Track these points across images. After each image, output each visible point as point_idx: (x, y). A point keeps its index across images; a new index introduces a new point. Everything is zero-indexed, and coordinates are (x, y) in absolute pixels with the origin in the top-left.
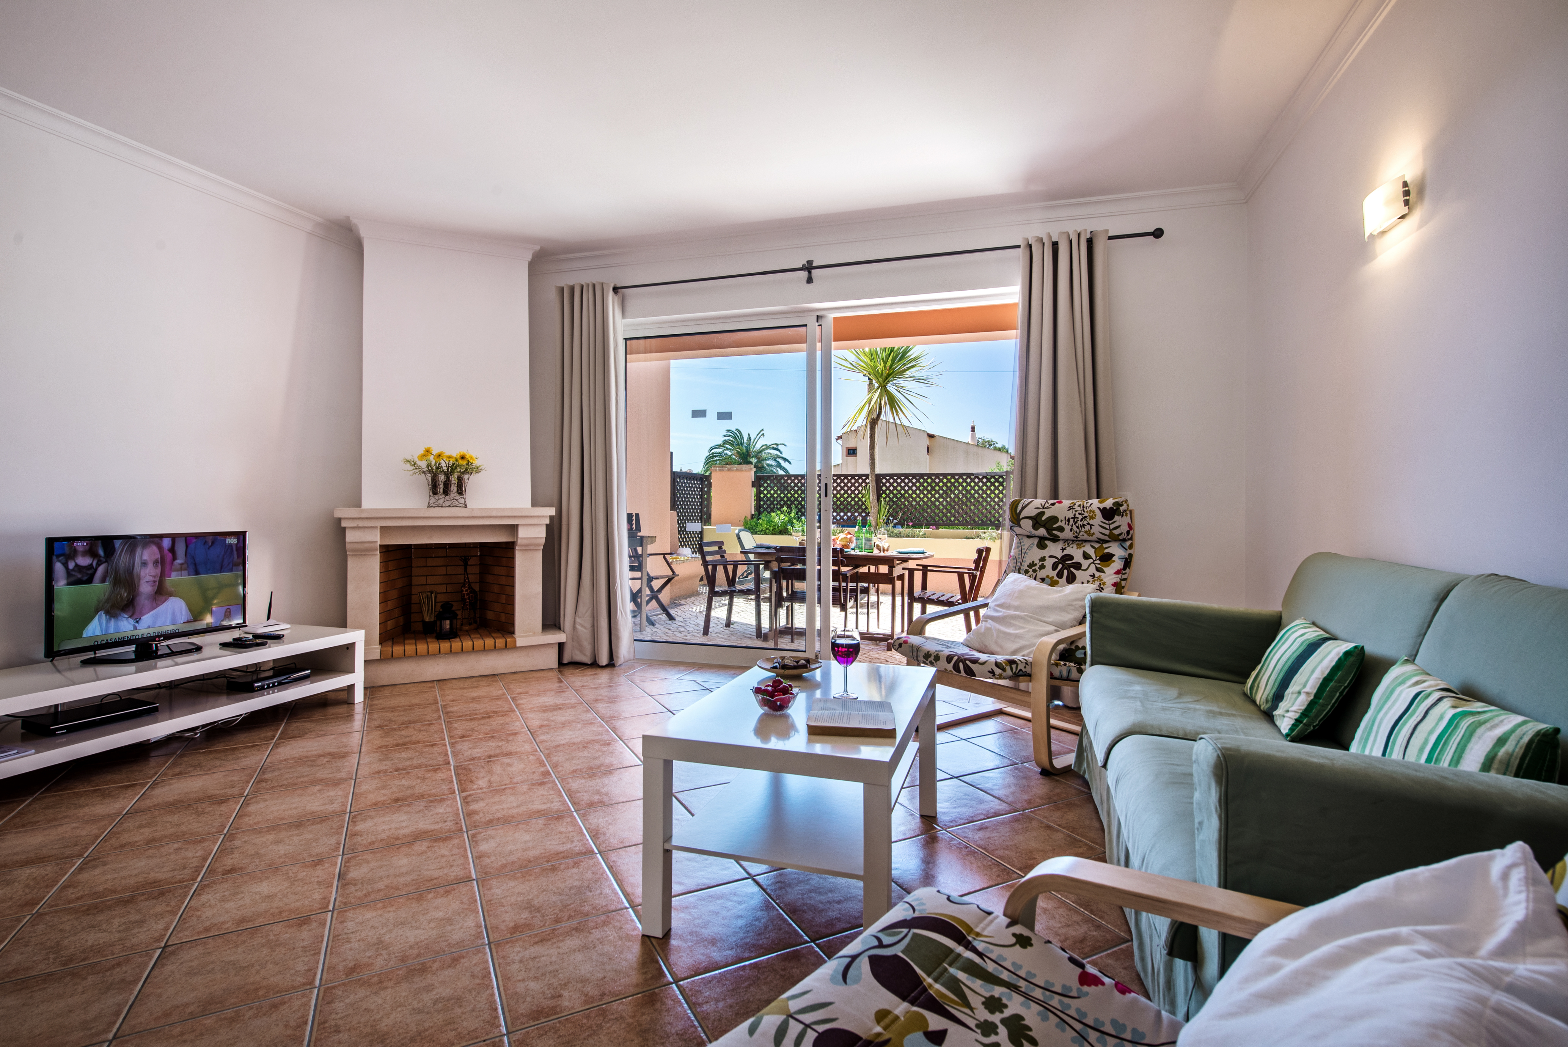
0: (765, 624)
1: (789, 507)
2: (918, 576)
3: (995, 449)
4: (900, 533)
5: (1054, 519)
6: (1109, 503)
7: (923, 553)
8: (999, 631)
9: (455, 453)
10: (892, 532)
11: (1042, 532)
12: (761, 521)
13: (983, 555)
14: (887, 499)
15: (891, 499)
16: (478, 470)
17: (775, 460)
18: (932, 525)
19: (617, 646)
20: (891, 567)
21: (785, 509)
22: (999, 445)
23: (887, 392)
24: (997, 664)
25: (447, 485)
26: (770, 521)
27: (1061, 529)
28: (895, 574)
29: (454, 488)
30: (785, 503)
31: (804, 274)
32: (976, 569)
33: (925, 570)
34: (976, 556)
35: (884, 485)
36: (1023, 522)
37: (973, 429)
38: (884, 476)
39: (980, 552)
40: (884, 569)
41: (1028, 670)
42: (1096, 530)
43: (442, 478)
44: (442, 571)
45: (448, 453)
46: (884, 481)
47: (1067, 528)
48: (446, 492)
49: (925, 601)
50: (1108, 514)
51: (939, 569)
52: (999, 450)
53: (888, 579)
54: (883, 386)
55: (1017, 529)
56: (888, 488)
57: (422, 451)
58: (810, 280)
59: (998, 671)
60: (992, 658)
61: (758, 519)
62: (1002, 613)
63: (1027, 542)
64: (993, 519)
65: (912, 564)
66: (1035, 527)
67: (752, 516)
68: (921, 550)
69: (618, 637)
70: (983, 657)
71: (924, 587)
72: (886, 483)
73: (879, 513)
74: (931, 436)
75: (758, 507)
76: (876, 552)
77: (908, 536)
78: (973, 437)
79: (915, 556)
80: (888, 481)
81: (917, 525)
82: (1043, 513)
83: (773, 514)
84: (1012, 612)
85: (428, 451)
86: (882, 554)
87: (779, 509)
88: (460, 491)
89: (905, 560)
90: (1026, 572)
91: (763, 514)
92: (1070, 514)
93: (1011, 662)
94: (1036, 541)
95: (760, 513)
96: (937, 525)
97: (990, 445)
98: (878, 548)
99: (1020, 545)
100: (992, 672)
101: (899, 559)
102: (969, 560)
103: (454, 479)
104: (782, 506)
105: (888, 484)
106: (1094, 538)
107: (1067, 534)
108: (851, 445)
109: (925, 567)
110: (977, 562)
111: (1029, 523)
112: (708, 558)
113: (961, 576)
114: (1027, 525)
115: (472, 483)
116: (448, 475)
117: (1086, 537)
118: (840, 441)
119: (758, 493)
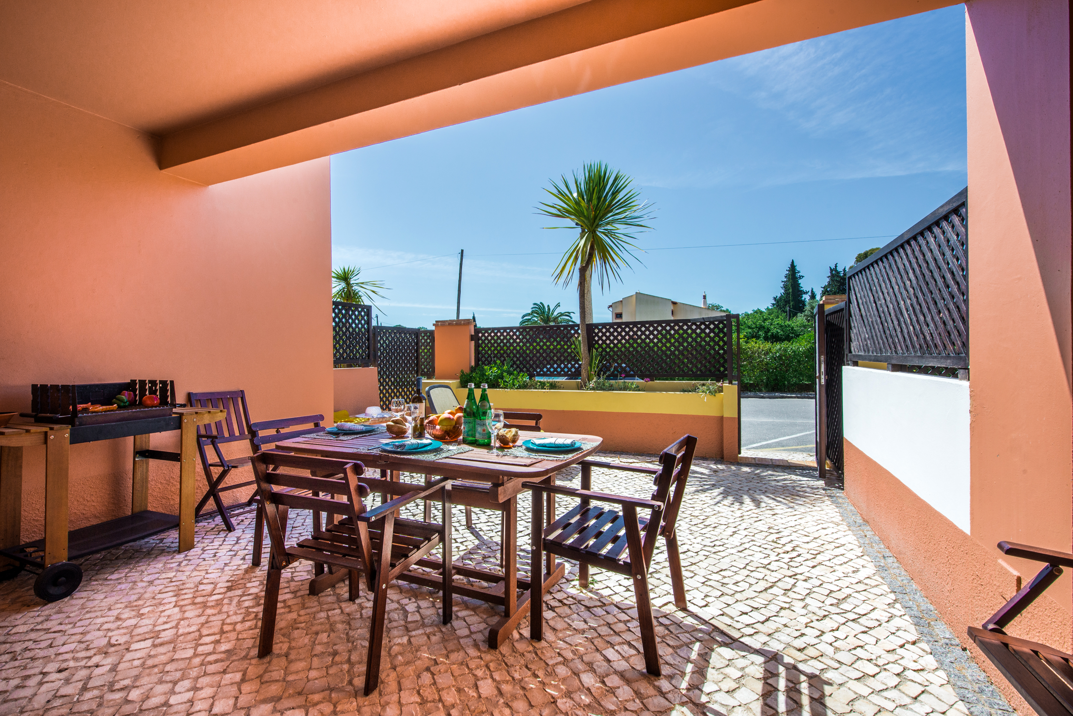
4: (612, 386)
10: (604, 385)
14: (600, 350)
15: (604, 350)
18: (647, 376)
21: (499, 361)
22: (724, 309)
37: (705, 297)
38: (596, 326)
46: (596, 331)
52: (722, 311)
56: (600, 338)
64: (713, 369)
72: (598, 333)
73: (591, 364)
74: (674, 303)
75: (477, 360)
77: (620, 389)
78: (705, 303)
80: (600, 331)
91: (479, 367)
97: (718, 309)
105: (600, 334)
108: (618, 311)
118: (611, 309)
119: (477, 346)
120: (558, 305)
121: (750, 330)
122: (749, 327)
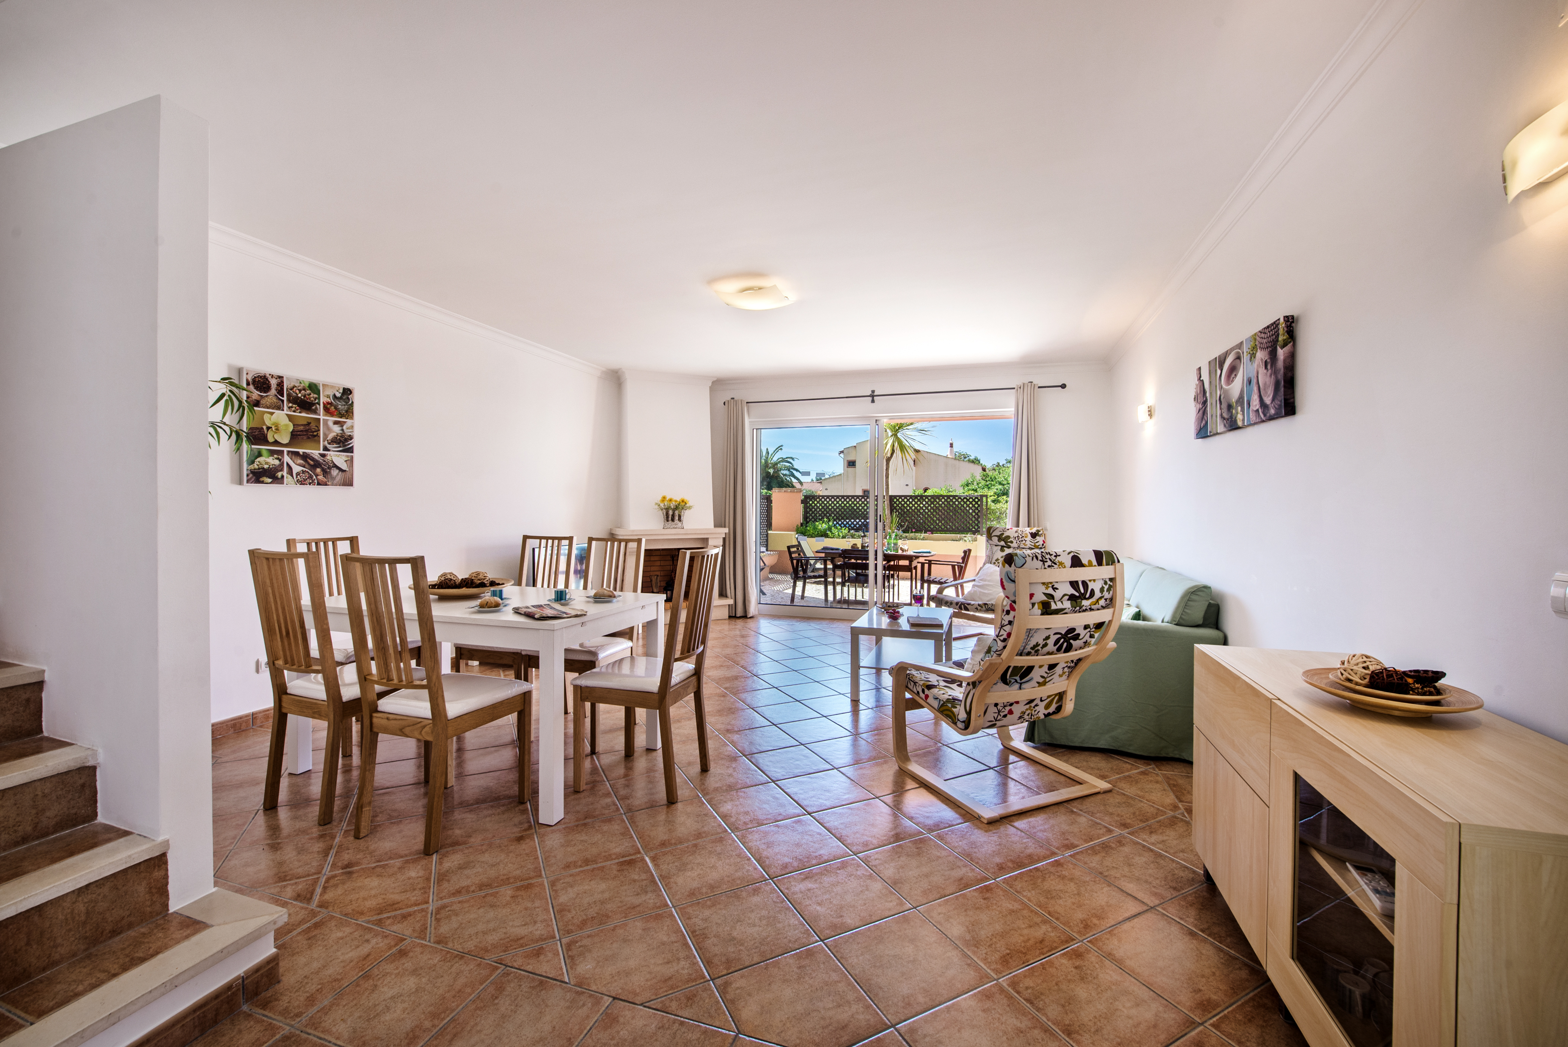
0: (831, 598)
1: (827, 518)
2: (926, 566)
3: (969, 460)
4: (907, 537)
5: (1008, 537)
6: (1034, 530)
7: (930, 553)
8: (980, 592)
9: (678, 498)
11: (1003, 543)
12: (808, 528)
13: (967, 554)
14: (898, 513)
15: (900, 513)
16: (690, 508)
17: (789, 470)
18: (929, 531)
19: (749, 606)
20: (911, 562)
21: (825, 519)
22: (972, 458)
23: (898, 438)
24: (979, 605)
25: (673, 516)
26: (815, 528)
27: (1012, 542)
28: (913, 566)
29: (677, 518)
30: (825, 515)
31: (870, 398)
32: (963, 563)
33: (930, 563)
34: (963, 555)
35: (895, 503)
36: (993, 538)
37: (951, 445)
39: (965, 552)
40: (905, 563)
41: (993, 608)
42: (1028, 543)
43: (671, 513)
44: (658, 563)
45: (675, 498)
47: (1015, 542)
48: (673, 520)
49: (930, 582)
50: (1034, 535)
51: (938, 562)
52: (973, 462)
53: (908, 569)
54: (895, 435)
55: (990, 541)
56: (897, 505)
57: (660, 498)
58: (873, 401)
59: (979, 608)
60: (977, 603)
61: (807, 526)
62: (982, 583)
63: (995, 548)
64: (971, 527)
65: (922, 560)
66: (999, 540)
67: (802, 525)
68: (928, 550)
69: (749, 602)
70: (972, 602)
71: (929, 574)
73: (892, 523)
74: (917, 451)
75: (806, 518)
76: (900, 552)
77: (912, 539)
78: (951, 452)
79: (925, 555)
81: (919, 530)
82: (1003, 534)
83: (817, 523)
84: (987, 583)
85: (664, 498)
86: (904, 553)
87: (820, 520)
88: (680, 519)
89: (917, 557)
90: (994, 563)
91: (810, 523)
92: (1016, 535)
93: (985, 604)
94: (1000, 547)
95: (807, 522)
96: (932, 531)
97: (965, 458)
98: (901, 549)
99: (992, 550)
100: (977, 608)
101: (915, 556)
102: (958, 556)
103: (677, 513)
104: (823, 518)
106: (1027, 547)
107: (1014, 545)
108: (851, 458)
109: (930, 561)
110: (963, 558)
111: (996, 538)
112: (793, 556)
113: (953, 567)
114: (995, 539)
115: (687, 515)
116: (674, 510)
117: (1023, 546)
118: (842, 455)
119: (805, 508)
120: (780, 448)
121: (1001, 487)
122: (1000, 483)
